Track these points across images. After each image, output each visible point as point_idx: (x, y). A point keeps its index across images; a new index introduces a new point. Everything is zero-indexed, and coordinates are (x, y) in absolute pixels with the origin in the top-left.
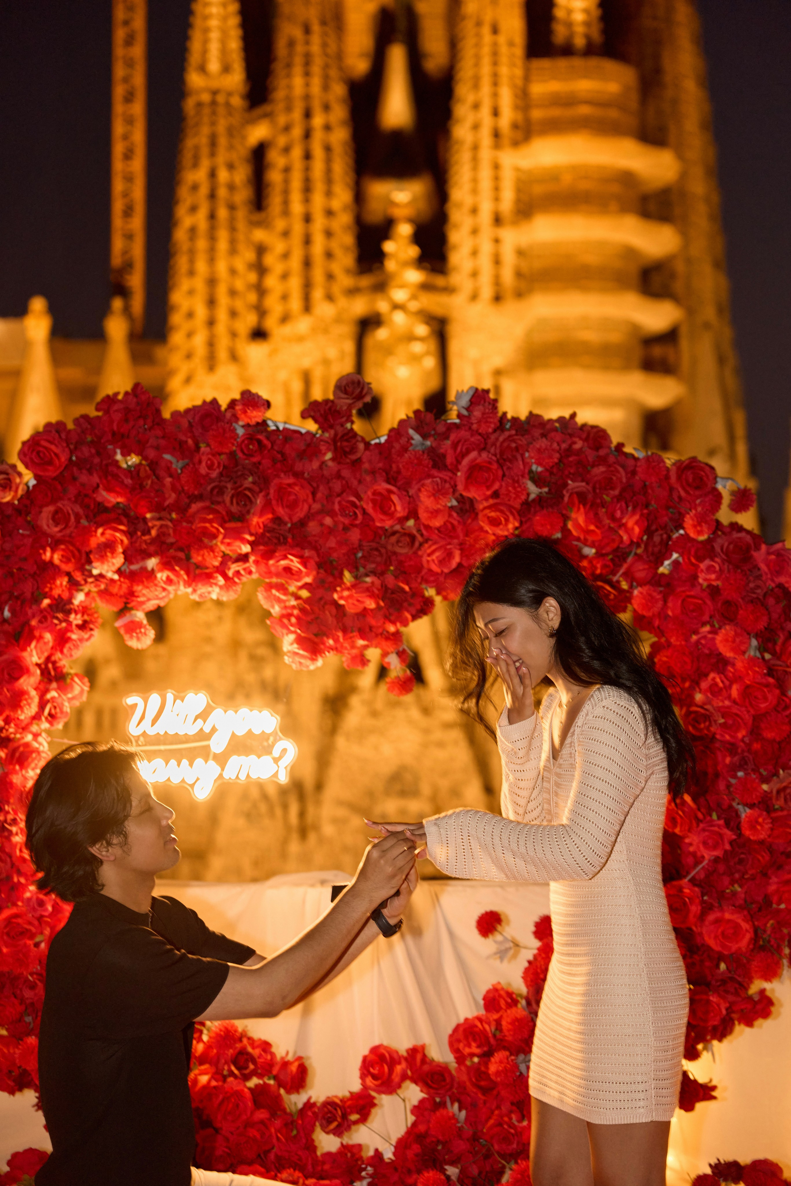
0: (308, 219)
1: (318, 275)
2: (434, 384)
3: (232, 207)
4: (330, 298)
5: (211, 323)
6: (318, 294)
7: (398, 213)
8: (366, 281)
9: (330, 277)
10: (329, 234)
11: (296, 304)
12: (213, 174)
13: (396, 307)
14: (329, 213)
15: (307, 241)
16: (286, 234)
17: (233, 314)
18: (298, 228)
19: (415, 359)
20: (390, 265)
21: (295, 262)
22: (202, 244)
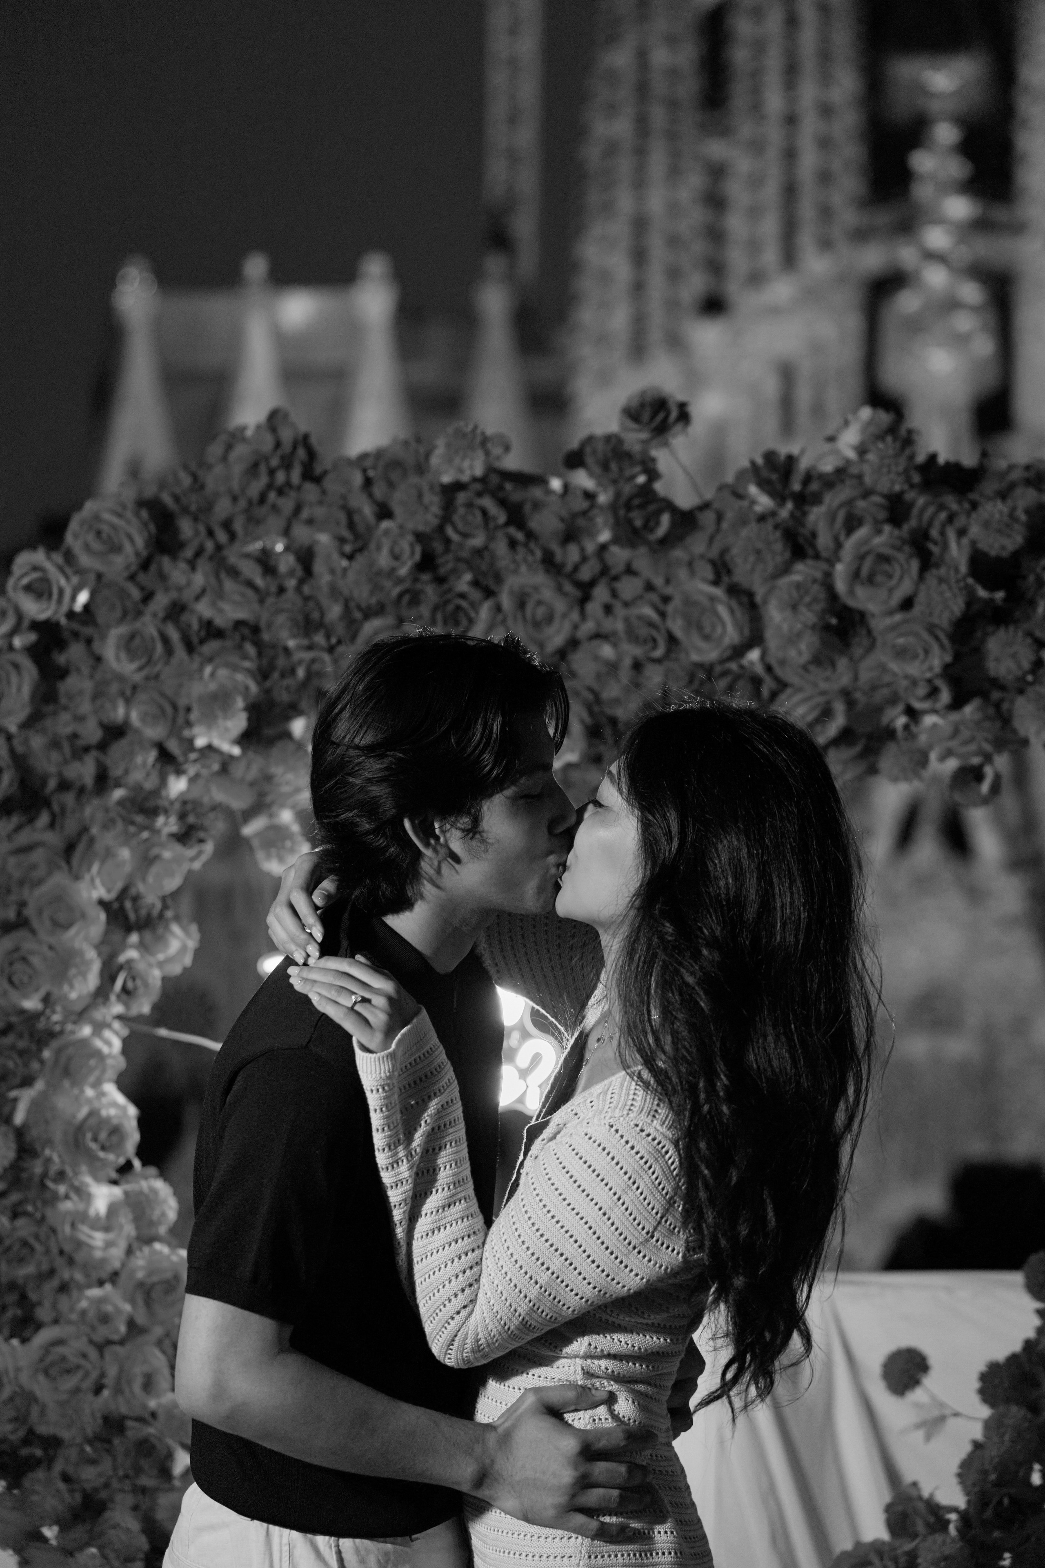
0: (791, 120)
1: (807, 210)
2: (990, 379)
3: (673, 105)
4: (826, 244)
5: (638, 288)
6: (806, 240)
7: (935, 107)
8: (883, 218)
9: (826, 213)
10: (825, 143)
11: (771, 256)
12: (642, 56)
13: (933, 256)
14: (826, 111)
15: (790, 155)
16: (757, 147)
17: (674, 274)
18: (774, 135)
19: (960, 341)
20: (923, 192)
21: (771, 191)
22: (625, 165)
